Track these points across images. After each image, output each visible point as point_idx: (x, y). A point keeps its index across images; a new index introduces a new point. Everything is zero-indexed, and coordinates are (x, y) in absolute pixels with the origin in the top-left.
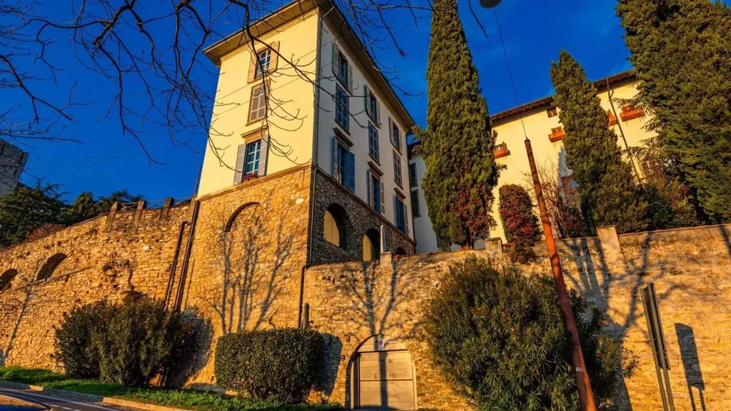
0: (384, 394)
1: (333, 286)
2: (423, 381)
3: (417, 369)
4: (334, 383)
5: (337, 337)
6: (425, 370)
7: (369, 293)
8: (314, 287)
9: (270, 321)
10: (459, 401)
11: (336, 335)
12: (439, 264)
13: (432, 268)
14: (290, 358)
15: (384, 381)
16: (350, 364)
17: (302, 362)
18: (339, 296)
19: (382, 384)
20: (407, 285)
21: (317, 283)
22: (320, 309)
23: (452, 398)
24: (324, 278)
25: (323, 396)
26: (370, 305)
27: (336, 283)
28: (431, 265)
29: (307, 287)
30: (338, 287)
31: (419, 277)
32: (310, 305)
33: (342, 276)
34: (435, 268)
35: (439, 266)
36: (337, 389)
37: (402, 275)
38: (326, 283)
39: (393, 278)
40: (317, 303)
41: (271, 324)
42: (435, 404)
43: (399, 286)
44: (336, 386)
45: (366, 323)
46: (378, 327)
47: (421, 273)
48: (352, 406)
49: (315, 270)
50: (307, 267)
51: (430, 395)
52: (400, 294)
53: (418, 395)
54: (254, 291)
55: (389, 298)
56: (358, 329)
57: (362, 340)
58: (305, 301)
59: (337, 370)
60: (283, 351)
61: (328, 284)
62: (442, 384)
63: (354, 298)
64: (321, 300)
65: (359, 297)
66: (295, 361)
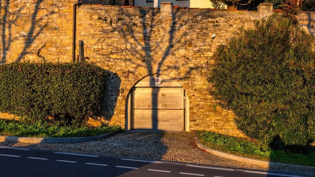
0: (155, 119)
1: (110, 28)
2: (195, 111)
3: (190, 102)
4: (113, 111)
5: (115, 74)
6: (198, 103)
7: (146, 38)
8: (87, 26)
9: (38, 53)
10: (223, 125)
11: (114, 72)
12: (217, 19)
13: (211, 22)
14: (87, 90)
15: (155, 109)
16: (128, 96)
17: (95, 93)
18: (116, 38)
19: (153, 112)
20: (185, 34)
21: (92, 22)
22: (96, 47)
23: (218, 123)
24: (100, 18)
25: (103, 120)
26: (147, 49)
27: (113, 25)
28: (210, 20)
29: (80, 25)
30: (114, 30)
31: (198, 29)
32: (85, 42)
33: (120, 19)
34: (213, 22)
35: (217, 22)
36: (117, 115)
37: (182, 25)
38: (102, 23)
39: (172, 27)
40: (93, 41)
41: (40, 56)
42: (204, 127)
43: (178, 35)
44: (115, 113)
45: (144, 64)
46: (155, 68)
47: (199, 26)
48: (129, 128)
49: (88, 9)
50: (80, 5)
51: (201, 121)
52: (179, 42)
53: (191, 121)
54: (13, 22)
55: (167, 44)
56: (136, 68)
57: (141, 78)
58: (78, 39)
59: (116, 100)
60: (81, 84)
61: (105, 25)
62: (211, 113)
63: (132, 41)
64: (97, 39)
65: (136, 40)
66: (90, 92)
